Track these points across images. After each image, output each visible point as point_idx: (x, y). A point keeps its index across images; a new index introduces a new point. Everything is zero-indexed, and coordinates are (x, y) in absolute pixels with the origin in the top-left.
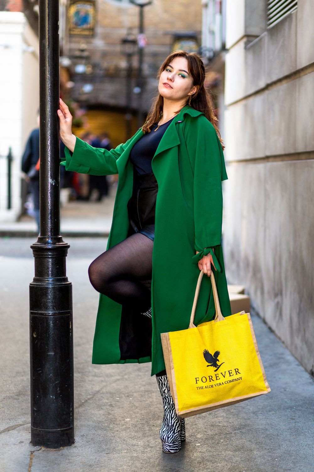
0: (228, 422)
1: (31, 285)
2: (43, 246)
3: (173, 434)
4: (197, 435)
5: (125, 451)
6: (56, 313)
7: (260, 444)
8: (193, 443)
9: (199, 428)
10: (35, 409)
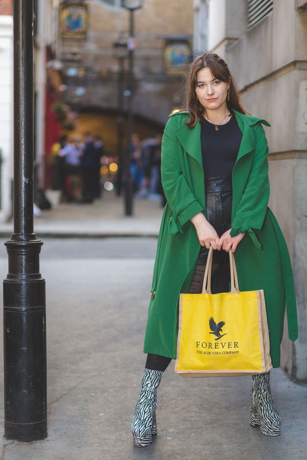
0: (200, 416)
1: (5, 282)
2: (16, 243)
3: (144, 428)
4: (168, 429)
5: (97, 445)
6: (29, 309)
7: (230, 438)
8: (164, 437)
9: (172, 422)
10: (9, 403)
